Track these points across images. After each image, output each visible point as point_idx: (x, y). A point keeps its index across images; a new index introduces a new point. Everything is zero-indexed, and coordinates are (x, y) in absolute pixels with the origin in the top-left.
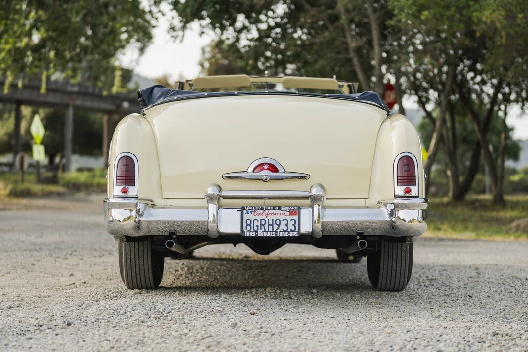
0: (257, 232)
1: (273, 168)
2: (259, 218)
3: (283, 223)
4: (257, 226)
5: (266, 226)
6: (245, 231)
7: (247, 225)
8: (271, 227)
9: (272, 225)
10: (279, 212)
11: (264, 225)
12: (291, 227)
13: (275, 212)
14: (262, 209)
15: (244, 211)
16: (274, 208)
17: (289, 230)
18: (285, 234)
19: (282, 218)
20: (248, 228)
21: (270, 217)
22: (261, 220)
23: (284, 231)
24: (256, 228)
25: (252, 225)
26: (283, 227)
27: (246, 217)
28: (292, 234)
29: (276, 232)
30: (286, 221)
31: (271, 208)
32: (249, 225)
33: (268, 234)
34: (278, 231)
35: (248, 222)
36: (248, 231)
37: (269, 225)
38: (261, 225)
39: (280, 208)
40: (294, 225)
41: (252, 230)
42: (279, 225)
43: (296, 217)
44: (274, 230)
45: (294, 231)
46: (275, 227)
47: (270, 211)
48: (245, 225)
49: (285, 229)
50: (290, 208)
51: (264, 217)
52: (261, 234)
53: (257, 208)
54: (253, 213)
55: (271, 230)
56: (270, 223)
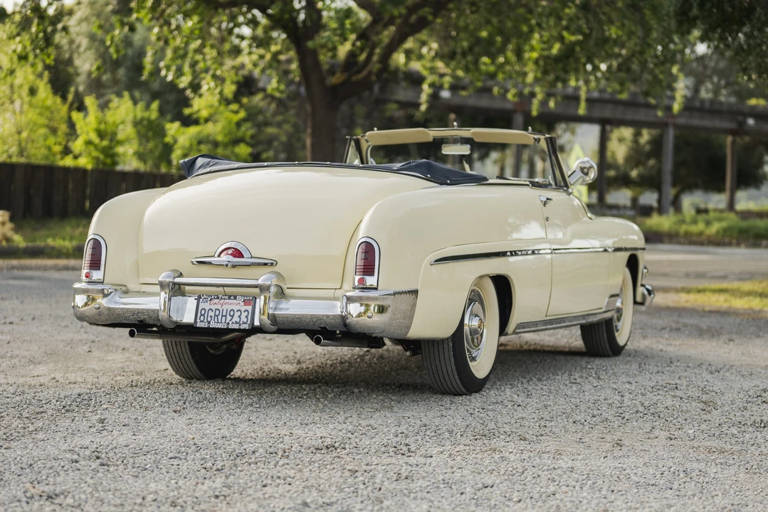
0: (209, 323)
1: (238, 254)
2: (214, 307)
3: (237, 314)
4: (211, 317)
5: (220, 317)
6: (199, 321)
7: (202, 315)
8: (224, 318)
9: (226, 316)
10: (234, 301)
11: (217, 316)
12: (244, 319)
13: (230, 301)
14: (218, 298)
15: (201, 300)
16: (230, 297)
17: (241, 322)
18: (236, 326)
19: (236, 308)
20: (202, 318)
21: (225, 307)
22: (216, 309)
23: (236, 323)
25: (206, 315)
26: (236, 319)
27: (202, 306)
28: (243, 327)
29: (228, 324)
30: (239, 313)
31: (227, 297)
32: (204, 315)
33: (220, 326)
34: (231, 322)
36: (202, 322)
37: (222, 316)
38: (215, 315)
39: (235, 298)
40: (247, 317)
41: (205, 321)
42: (232, 316)
43: (249, 308)
44: (227, 322)
45: (246, 323)
46: (229, 318)
47: (226, 301)
48: (199, 315)
49: (238, 321)
50: (245, 298)
51: (219, 307)
52: (213, 325)
53: (213, 297)
54: (209, 302)
55: (223, 321)
56: (224, 314)
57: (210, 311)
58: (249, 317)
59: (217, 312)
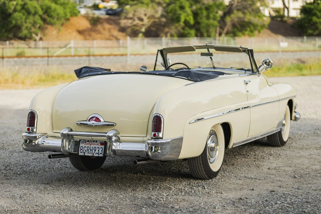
0: (85, 153)
4: (85, 150)
5: (89, 150)
6: (80, 152)
8: (91, 151)
10: (96, 143)
12: (100, 152)
13: (94, 143)
14: (88, 141)
15: (81, 142)
16: (94, 141)
18: (97, 155)
19: (97, 146)
20: (81, 151)
21: (92, 146)
22: (88, 147)
23: (97, 153)
24: (84, 152)
26: (97, 151)
29: (93, 154)
30: (98, 148)
32: (82, 149)
33: (89, 155)
34: (94, 153)
35: (82, 148)
36: (81, 152)
37: (91, 150)
38: (87, 150)
39: (96, 141)
40: (102, 151)
41: (83, 152)
42: (95, 150)
43: (103, 147)
44: (93, 153)
45: (101, 154)
46: (94, 151)
47: (92, 143)
48: (80, 149)
50: (101, 142)
52: (86, 154)
53: (86, 141)
54: (84, 143)
55: (91, 152)
56: (91, 149)
57: (85, 147)
58: (103, 151)
59: (88, 148)
